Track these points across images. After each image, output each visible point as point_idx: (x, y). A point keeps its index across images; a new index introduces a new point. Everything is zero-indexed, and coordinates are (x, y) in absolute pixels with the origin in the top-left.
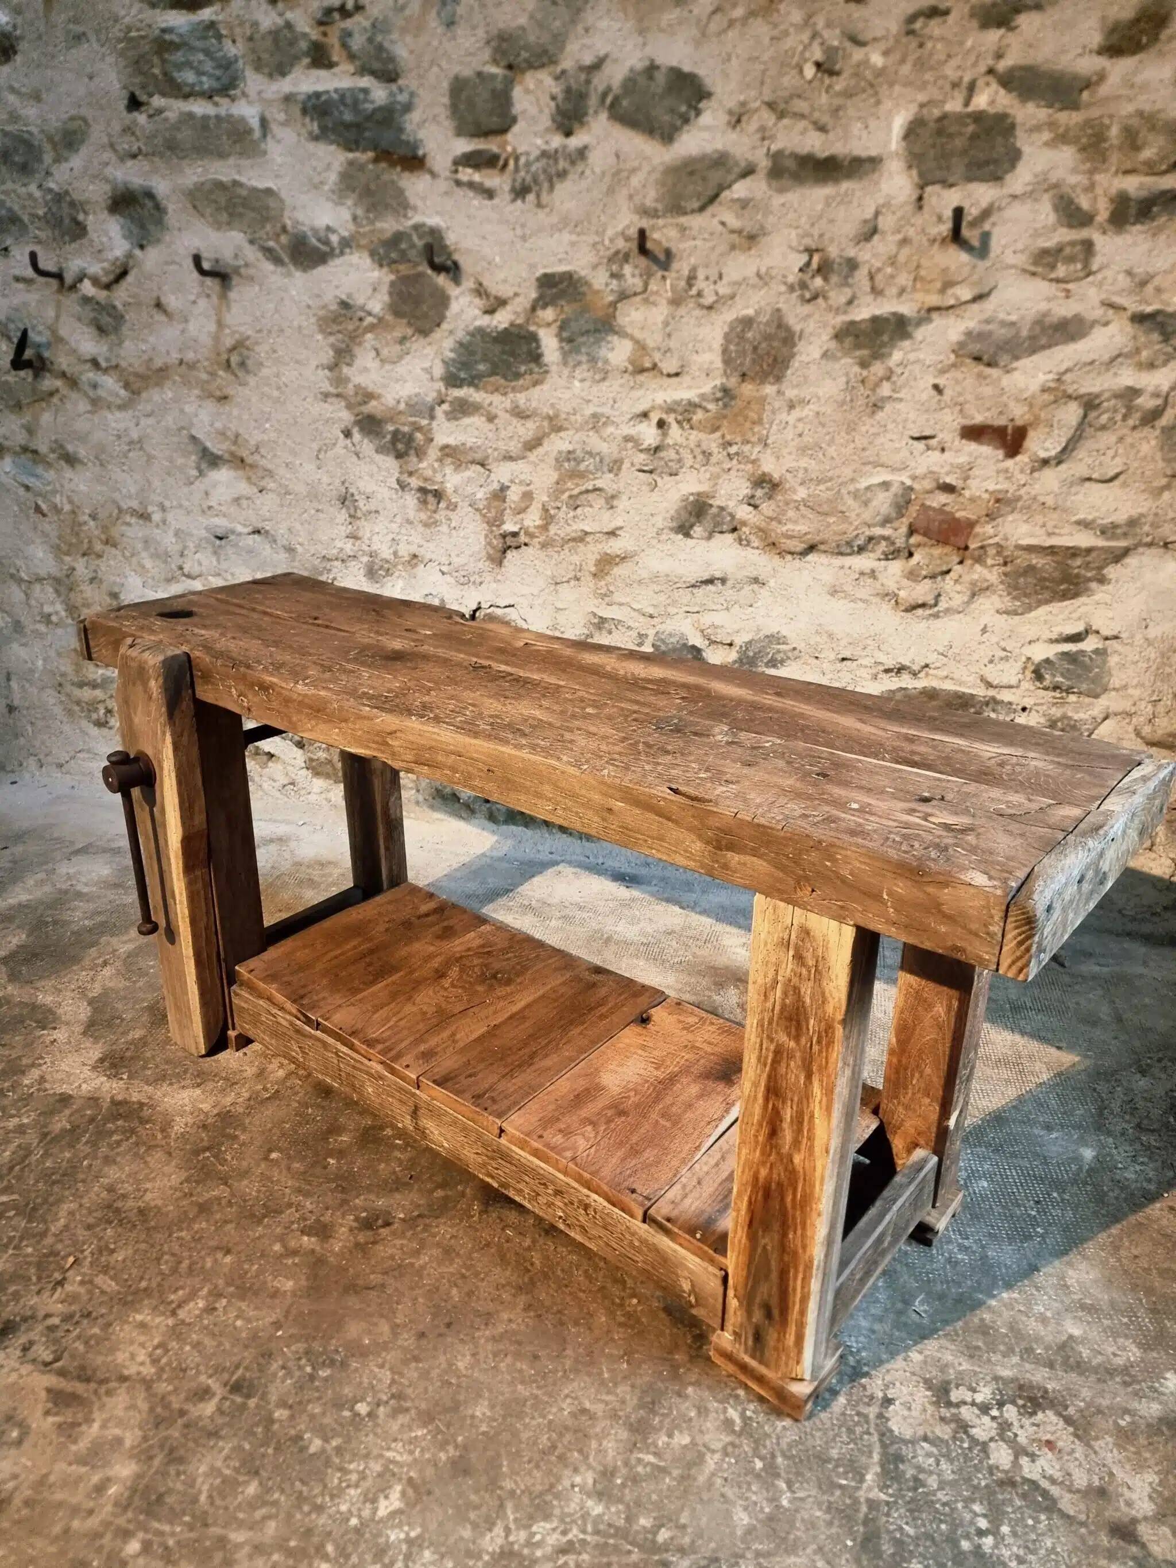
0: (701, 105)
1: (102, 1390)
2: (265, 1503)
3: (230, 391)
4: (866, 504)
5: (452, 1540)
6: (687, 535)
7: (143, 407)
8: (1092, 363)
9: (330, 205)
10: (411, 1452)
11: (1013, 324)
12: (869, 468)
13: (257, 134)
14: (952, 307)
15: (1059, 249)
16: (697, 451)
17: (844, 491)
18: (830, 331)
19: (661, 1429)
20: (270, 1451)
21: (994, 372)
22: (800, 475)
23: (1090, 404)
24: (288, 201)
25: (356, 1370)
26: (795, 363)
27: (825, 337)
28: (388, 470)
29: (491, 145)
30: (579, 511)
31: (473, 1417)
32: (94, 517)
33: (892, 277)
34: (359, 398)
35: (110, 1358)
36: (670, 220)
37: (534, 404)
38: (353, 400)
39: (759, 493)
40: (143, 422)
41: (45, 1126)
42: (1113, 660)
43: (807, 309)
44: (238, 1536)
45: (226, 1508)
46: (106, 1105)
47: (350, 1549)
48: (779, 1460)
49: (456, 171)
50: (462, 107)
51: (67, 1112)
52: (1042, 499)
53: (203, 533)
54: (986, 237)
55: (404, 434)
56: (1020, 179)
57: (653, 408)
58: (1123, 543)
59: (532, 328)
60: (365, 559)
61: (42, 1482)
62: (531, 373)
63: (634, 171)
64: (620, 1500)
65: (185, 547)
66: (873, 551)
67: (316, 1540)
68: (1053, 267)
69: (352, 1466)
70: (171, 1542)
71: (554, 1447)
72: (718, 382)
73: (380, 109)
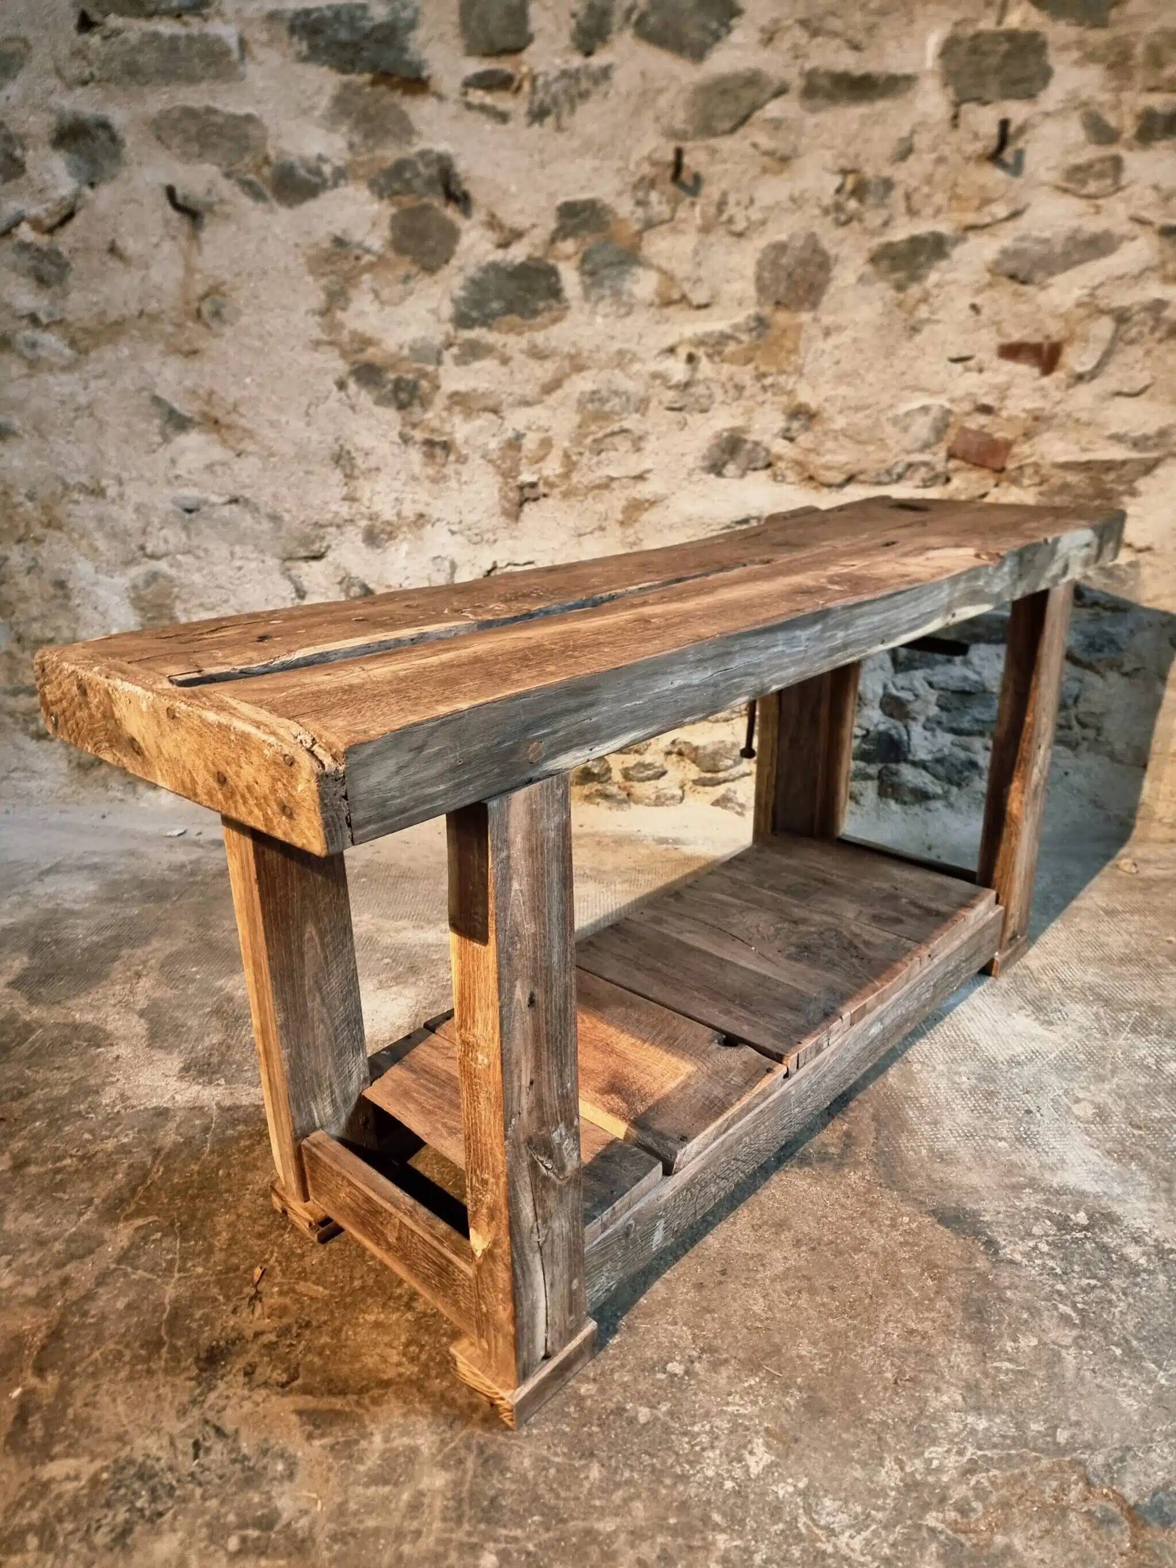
0: (734, 22)
1: (367, 1401)
2: (618, 1485)
3: (201, 344)
4: (905, 429)
5: (846, 1484)
6: (719, 474)
7: (92, 367)
8: (1121, 278)
9: (323, 132)
10: (754, 1403)
11: (1046, 241)
12: (907, 393)
13: (235, 55)
14: (987, 226)
15: (1090, 166)
16: (729, 385)
17: (883, 418)
18: (866, 255)
19: (1001, 1336)
20: (595, 1429)
21: (1029, 289)
22: (839, 404)
23: (1121, 317)
24: (272, 130)
25: (648, 1331)
26: (832, 289)
27: (860, 261)
28: (388, 423)
29: (504, 65)
30: (603, 455)
31: (800, 1357)
32: (31, 497)
33: (928, 196)
34: (356, 346)
35: (357, 1366)
36: (700, 143)
37: (553, 343)
38: (348, 348)
39: (796, 425)
40: (93, 384)
41: (151, 1143)
42: (1146, 572)
43: (841, 232)
44: (606, 1526)
45: (577, 1498)
46: (215, 1111)
47: (740, 1514)
48: (1135, 1343)
49: (465, 94)
50: (473, 24)
51: (172, 1125)
52: (1076, 415)
53: (170, 507)
54: (1020, 154)
55: (408, 382)
56: (1052, 96)
57: (681, 343)
58: (1154, 454)
59: (551, 261)
60: (364, 523)
61: (341, 1512)
62: (550, 308)
63: (660, 91)
64: (999, 1411)
65: (148, 524)
66: (911, 479)
67: (696, 1512)
68: (1084, 183)
69: (696, 1429)
70: (531, 1547)
71: (901, 1372)
72: (752, 311)
73: (381, 26)
